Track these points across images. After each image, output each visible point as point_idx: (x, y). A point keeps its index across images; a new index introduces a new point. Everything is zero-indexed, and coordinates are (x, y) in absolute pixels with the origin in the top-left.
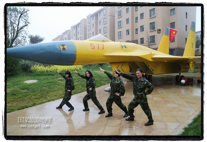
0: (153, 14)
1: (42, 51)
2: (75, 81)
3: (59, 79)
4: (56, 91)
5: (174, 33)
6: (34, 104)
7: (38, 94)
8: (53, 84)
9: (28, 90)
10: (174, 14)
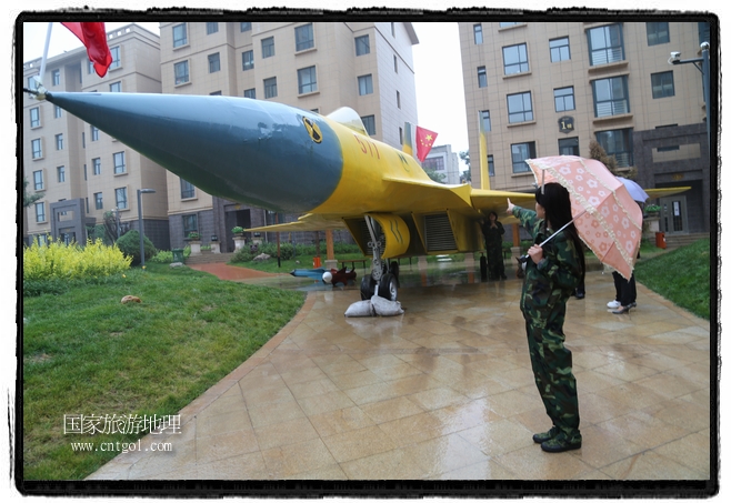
0: (311, 84)
1: (263, 131)
2: (196, 302)
3: (123, 299)
4: (183, 341)
5: (429, 138)
6: (171, 399)
7: (134, 362)
8: (136, 319)
9: (56, 352)
10: (369, 90)
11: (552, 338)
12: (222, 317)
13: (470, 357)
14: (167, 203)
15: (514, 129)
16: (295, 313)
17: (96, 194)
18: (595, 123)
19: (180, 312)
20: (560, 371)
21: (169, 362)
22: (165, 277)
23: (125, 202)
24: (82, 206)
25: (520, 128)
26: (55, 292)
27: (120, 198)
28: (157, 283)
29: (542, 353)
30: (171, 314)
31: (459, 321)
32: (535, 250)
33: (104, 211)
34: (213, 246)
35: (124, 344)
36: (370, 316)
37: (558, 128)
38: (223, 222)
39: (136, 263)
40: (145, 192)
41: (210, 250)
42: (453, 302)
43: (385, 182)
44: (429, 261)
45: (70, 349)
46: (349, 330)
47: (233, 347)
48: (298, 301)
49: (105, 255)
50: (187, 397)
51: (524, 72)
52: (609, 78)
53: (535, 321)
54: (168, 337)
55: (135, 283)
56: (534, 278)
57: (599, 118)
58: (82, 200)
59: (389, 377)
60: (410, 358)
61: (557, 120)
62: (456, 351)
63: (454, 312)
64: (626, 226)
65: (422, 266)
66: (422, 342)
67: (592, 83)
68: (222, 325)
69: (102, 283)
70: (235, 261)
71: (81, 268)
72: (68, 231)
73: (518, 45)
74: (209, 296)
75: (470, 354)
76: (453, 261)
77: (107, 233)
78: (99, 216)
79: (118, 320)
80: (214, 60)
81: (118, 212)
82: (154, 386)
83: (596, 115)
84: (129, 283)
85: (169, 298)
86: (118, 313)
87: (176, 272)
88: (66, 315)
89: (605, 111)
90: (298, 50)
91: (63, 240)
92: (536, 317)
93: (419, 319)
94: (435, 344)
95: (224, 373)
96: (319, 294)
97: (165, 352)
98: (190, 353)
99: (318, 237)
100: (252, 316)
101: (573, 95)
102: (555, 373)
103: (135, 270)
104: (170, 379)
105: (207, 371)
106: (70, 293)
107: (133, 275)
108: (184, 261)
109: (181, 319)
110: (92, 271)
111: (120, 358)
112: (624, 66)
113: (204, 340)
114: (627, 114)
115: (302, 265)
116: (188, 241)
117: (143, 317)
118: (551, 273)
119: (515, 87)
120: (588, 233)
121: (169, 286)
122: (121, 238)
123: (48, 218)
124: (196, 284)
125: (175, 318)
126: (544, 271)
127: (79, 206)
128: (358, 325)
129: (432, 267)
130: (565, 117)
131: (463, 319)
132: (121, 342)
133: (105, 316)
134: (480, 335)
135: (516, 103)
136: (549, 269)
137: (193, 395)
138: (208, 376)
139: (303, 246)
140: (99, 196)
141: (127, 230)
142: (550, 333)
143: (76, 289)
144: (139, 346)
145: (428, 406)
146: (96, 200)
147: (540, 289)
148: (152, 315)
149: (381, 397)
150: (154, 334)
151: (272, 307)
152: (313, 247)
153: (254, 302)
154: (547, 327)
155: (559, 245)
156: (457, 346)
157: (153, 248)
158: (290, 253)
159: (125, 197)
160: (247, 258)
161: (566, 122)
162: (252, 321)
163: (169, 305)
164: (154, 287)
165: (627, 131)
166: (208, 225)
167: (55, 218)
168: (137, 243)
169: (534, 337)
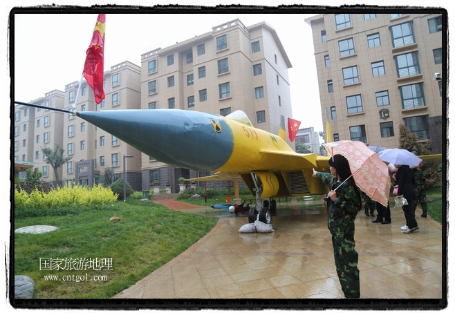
0: (227, 93)
1: (187, 127)
2: (152, 221)
3: (111, 219)
4: (142, 244)
5: (296, 125)
6: (132, 276)
7: (114, 254)
8: (117, 230)
9: (72, 246)
10: (261, 96)
11: (347, 244)
12: (166, 231)
13: (307, 257)
14: (141, 163)
15: (351, 118)
16: (210, 230)
17: (101, 157)
18: (403, 112)
19: (142, 227)
20: (350, 264)
21: (133, 255)
22: (136, 207)
23: (117, 162)
24: (93, 163)
25: (355, 117)
26: (74, 213)
27: (115, 160)
28: (131, 210)
29: (340, 253)
30: (137, 228)
31: (307, 236)
32: (331, 193)
33: (105, 167)
34: (167, 189)
35: (109, 244)
36: (253, 233)
37: (379, 116)
38: (173, 175)
39: (121, 198)
40: (127, 157)
41: (165, 191)
42: (305, 225)
43: (261, 153)
44: (298, 200)
45: (80, 245)
46: (239, 241)
47: (170, 248)
48: (213, 223)
49: (104, 193)
50: (141, 275)
51: (356, 83)
52: (411, 85)
53: (337, 234)
54: (134, 241)
55: (119, 210)
56: (333, 210)
57: (405, 109)
58: (93, 160)
59: (257, 268)
60: (271, 258)
61: (378, 111)
62: (300, 254)
63: (304, 231)
64: (379, 175)
65: (294, 203)
66: (281, 248)
67: (400, 88)
68: (165, 235)
69: (100, 209)
70: (180, 199)
71: (89, 200)
72: (84, 178)
73: (352, 67)
74: (160, 218)
75: (308, 256)
76: (314, 200)
77: (106, 180)
78: (102, 170)
79: (107, 230)
80: (171, 80)
81: (113, 168)
82: (124, 268)
83: (403, 108)
84: (115, 210)
85: (137, 219)
86: (108, 226)
87: (144, 204)
88: (79, 226)
89: (409, 105)
90: (219, 73)
91: (81, 184)
92: (337, 231)
93: (282, 235)
94: (289, 250)
95: (164, 263)
96: (226, 219)
97: (131, 249)
98: (145, 250)
99: (230, 185)
100: (184, 231)
101: (388, 96)
102: (347, 266)
103: (120, 202)
104: (132, 265)
105: (154, 261)
106: (82, 214)
107: (118, 205)
108: (150, 197)
109: (142, 231)
110: (95, 202)
111: (106, 251)
112: (420, 77)
113: (154, 244)
114: (424, 107)
115: (219, 201)
116: (152, 186)
117: (121, 229)
118: (342, 205)
119: (351, 92)
120: (362, 183)
121: (138, 212)
122: (113, 183)
123: (73, 171)
124: (153, 211)
125: (139, 230)
126: (338, 205)
127: (91, 164)
128: (246, 238)
129: (300, 203)
130: (383, 109)
131: (309, 235)
132: (108, 243)
133: (100, 228)
134: (317, 245)
135: (352, 102)
136: (341, 203)
137: (144, 274)
138: (154, 264)
139: (221, 189)
140: (103, 158)
141: (117, 178)
142: (346, 241)
143: (86, 212)
144: (117, 245)
145: (276, 285)
146: (101, 160)
147: (338, 216)
148: (126, 228)
149: (250, 279)
150: (126, 239)
151: (196, 226)
152: (227, 191)
153: (186, 223)
154: (344, 237)
155: (345, 189)
156: (301, 251)
157: (131, 190)
158: (213, 194)
159: (117, 159)
160: (187, 197)
161: (384, 113)
162: (183, 234)
163: (136, 223)
164: (129, 212)
165: (424, 117)
166: (165, 177)
167: (77, 171)
168: (122, 186)
169: (336, 243)
